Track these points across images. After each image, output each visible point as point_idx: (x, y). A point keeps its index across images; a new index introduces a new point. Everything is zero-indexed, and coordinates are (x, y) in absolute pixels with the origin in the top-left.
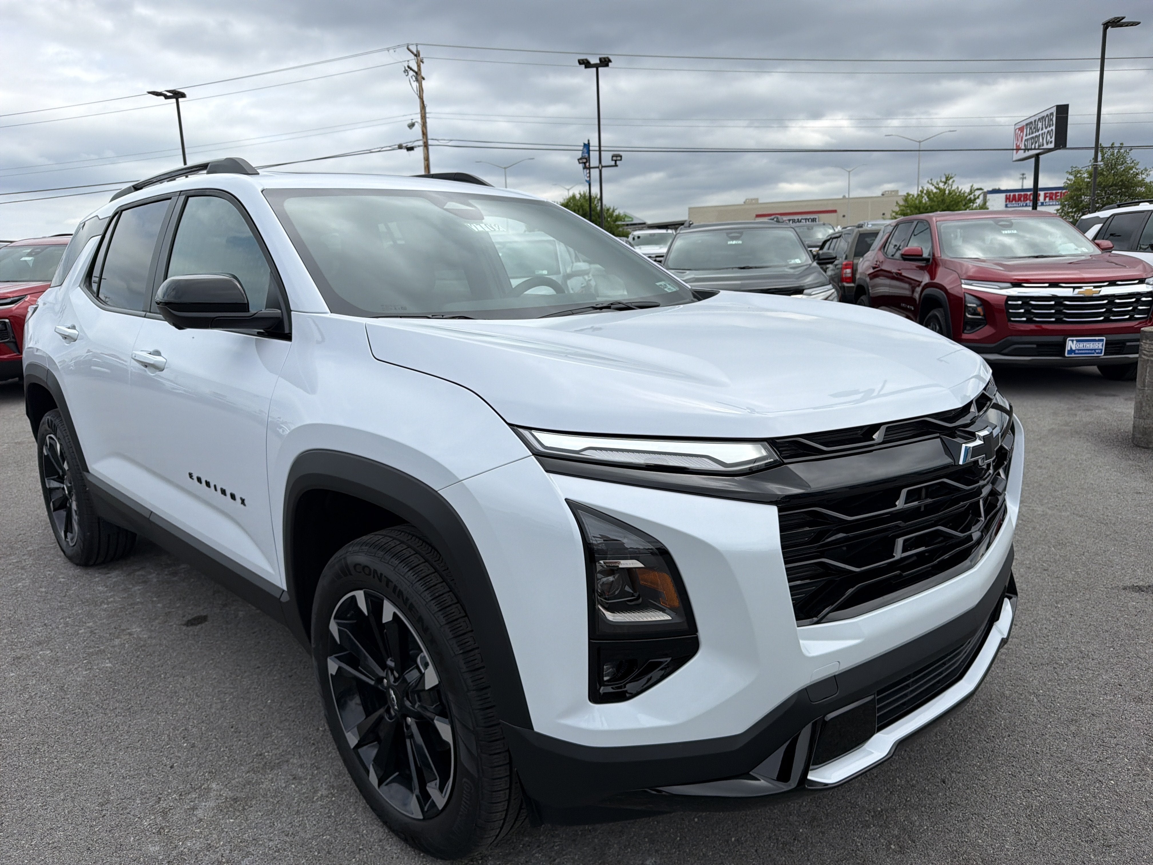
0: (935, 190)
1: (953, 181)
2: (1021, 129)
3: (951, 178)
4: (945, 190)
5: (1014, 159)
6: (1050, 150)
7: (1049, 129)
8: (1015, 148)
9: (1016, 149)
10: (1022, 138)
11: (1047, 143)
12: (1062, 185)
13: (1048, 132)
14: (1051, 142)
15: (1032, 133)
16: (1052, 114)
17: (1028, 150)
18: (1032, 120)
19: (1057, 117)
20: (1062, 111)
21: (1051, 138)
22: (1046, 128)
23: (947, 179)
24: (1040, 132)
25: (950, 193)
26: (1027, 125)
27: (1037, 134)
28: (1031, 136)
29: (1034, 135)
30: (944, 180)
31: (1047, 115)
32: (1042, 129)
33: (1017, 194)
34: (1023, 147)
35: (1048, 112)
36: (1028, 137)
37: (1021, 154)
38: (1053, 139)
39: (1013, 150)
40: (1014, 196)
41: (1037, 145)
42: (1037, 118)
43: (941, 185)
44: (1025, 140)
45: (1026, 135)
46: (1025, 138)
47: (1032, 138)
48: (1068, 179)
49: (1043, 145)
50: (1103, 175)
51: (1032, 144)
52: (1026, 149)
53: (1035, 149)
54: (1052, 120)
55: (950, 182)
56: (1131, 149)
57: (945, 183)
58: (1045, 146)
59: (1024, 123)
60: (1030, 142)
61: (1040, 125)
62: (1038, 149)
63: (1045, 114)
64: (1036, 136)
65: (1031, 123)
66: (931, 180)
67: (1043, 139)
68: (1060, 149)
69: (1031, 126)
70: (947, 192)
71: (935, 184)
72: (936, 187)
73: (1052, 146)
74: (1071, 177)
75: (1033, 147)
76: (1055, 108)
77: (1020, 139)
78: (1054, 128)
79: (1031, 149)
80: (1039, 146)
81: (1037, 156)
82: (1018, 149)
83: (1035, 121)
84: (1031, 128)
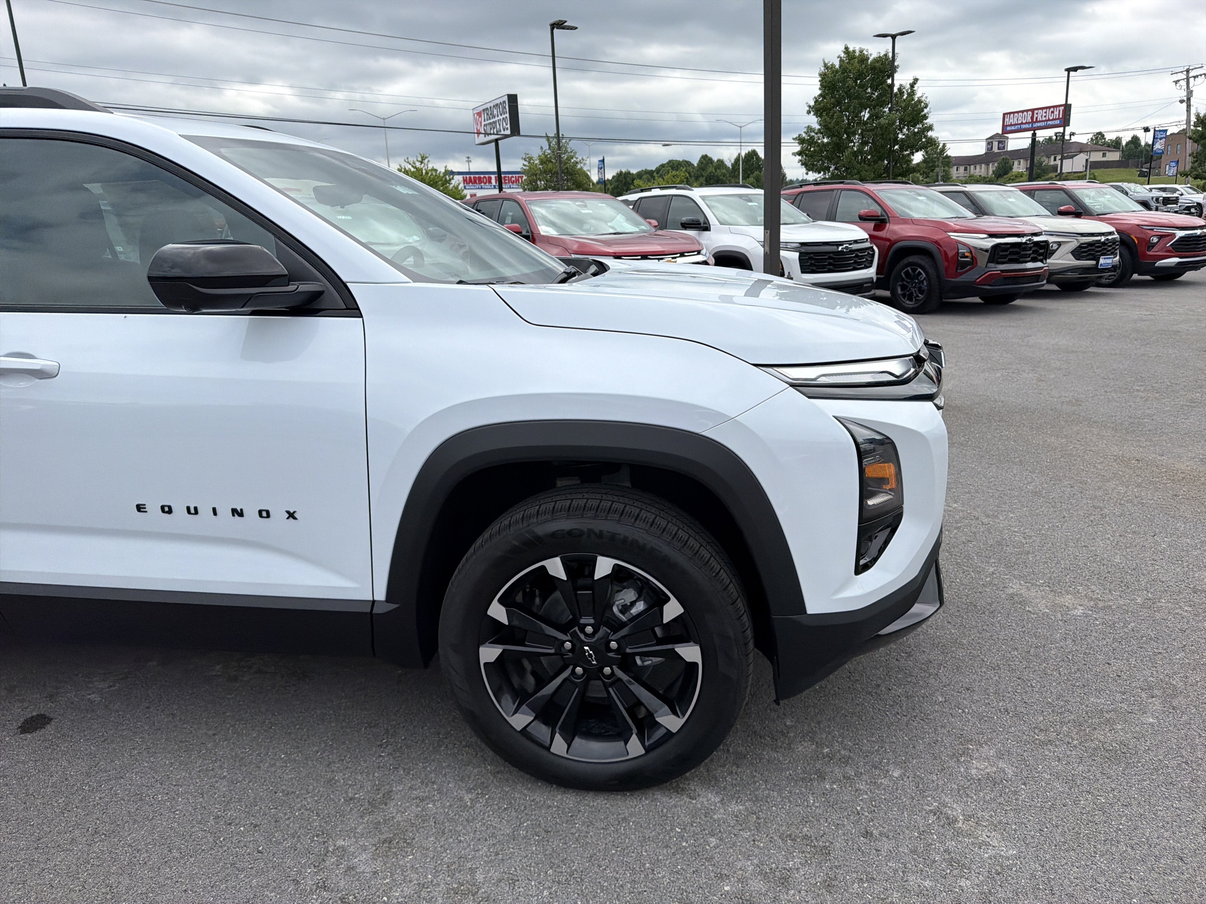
0: (413, 169)
1: (429, 161)
2: (479, 114)
3: (426, 158)
4: (422, 169)
5: (477, 143)
6: (506, 136)
7: (504, 116)
8: (476, 131)
9: (477, 133)
10: (481, 123)
11: (504, 130)
12: (519, 170)
13: (503, 119)
14: (507, 129)
15: (490, 119)
16: (504, 102)
17: (488, 134)
18: (488, 106)
19: (509, 106)
20: (513, 99)
21: (507, 124)
22: (501, 115)
23: (423, 158)
24: (497, 119)
25: (427, 173)
26: (484, 110)
27: (494, 120)
28: (489, 121)
29: (491, 121)
30: (420, 159)
31: (501, 103)
32: (498, 116)
33: (472, 176)
34: (483, 132)
35: (501, 100)
36: (487, 122)
37: (482, 139)
38: (509, 126)
39: (474, 133)
40: (470, 178)
41: (495, 130)
42: (492, 105)
43: (418, 164)
44: (484, 125)
45: (485, 121)
46: (483, 123)
47: (490, 123)
48: (524, 165)
49: (500, 131)
50: (552, 162)
51: (491, 129)
52: (486, 134)
53: (494, 134)
54: (505, 108)
55: (426, 161)
56: (570, 140)
57: (422, 162)
58: (502, 132)
59: (481, 109)
60: (488, 127)
61: (495, 112)
62: (497, 134)
63: (498, 102)
64: (494, 122)
65: (487, 109)
66: (408, 158)
67: (500, 125)
68: (515, 135)
69: (486, 112)
70: (424, 172)
71: (411, 163)
72: (413, 166)
73: (508, 132)
74: (526, 163)
75: (492, 132)
76: (506, 97)
77: (479, 125)
78: (508, 115)
79: (491, 134)
80: (497, 131)
81: (496, 141)
82: (479, 133)
83: (491, 107)
84: (487, 114)
